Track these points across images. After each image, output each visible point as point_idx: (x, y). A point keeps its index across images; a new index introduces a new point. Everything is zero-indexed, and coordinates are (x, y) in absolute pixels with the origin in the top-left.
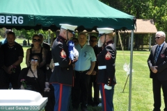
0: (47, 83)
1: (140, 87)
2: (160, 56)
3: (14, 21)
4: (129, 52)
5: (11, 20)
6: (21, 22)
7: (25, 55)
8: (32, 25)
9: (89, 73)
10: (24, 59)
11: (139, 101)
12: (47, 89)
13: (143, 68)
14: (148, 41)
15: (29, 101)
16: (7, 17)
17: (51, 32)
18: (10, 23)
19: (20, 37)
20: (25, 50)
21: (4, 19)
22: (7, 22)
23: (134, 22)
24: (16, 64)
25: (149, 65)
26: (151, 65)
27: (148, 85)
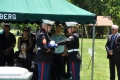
0: (33, 62)
1: (100, 65)
2: (114, 42)
3: (10, 17)
4: (92, 39)
5: (7, 17)
6: (15, 18)
7: (17, 42)
8: (23, 20)
9: (64, 55)
10: (17, 45)
11: (99, 75)
12: (33, 66)
13: (103, 51)
14: (107, 31)
15: (19, 75)
16: (5, 15)
17: (37, 25)
18: (7, 19)
19: (15, 29)
20: (17, 38)
21: (2, 16)
22: (5, 18)
23: (95, 18)
24: (11, 48)
25: (107, 49)
26: (108, 49)
27: (106, 63)
